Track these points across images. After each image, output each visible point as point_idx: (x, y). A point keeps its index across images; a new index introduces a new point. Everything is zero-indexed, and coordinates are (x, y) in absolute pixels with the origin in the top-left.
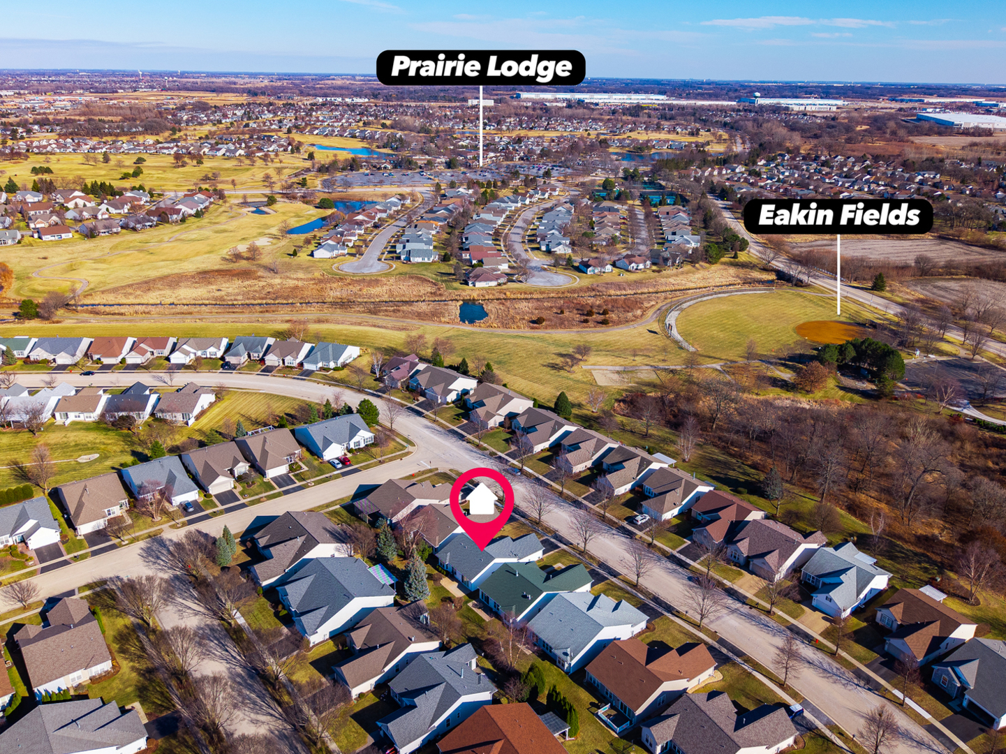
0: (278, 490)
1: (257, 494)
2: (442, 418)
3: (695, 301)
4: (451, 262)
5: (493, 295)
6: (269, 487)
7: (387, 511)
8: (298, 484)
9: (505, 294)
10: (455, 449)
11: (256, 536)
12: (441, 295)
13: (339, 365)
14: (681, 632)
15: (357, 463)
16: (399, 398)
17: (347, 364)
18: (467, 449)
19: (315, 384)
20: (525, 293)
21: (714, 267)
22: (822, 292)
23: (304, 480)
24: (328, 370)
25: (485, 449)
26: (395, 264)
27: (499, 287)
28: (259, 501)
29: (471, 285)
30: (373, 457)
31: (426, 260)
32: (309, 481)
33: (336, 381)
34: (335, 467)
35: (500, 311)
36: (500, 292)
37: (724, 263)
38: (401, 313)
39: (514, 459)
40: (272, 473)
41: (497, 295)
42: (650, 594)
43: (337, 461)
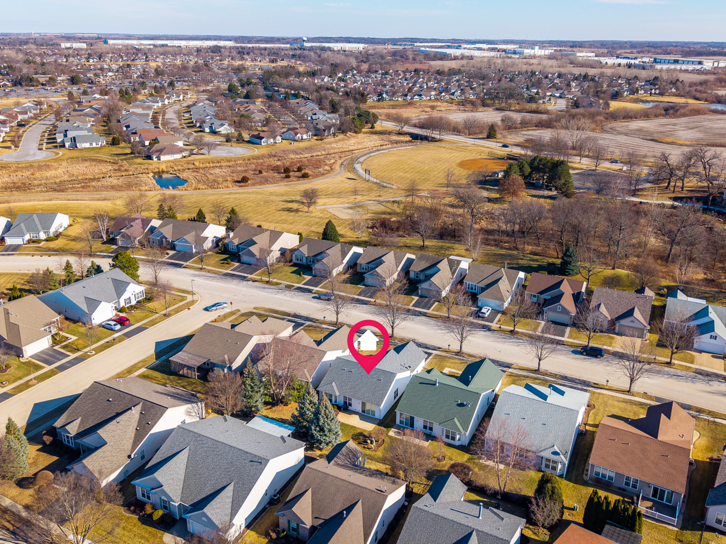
0: (47, 368)
1: (20, 378)
2: (208, 265)
3: (366, 157)
4: (121, 145)
5: (182, 166)
6: (32, 366)
7: (221, 358)
8: (73, 356)
9: (194, 164)
10: (245, 289)
11: (58, 424)
12: (126, 170)
13: (51, 235)
14: (619, 401)
15: (138, 321)
16: (143, 255)
17: (60, 233)
18: (257, 287)
19: (30, 257)
20: (213, 163)
21: (360, 135)
22: (454, 143)
23: (78, 350)
24: (38, 241)
25: (277, 284)
26: (61, 152)
27: (184, 159)
28: (27, 386)
29: (155, 159)
30: (153, 312)
31: (94, 145)
32: (86, 350)
33: (55, 251)
34: (112, 330)
35: (197, 177)
36: (188, 163)
37: (366, 133)
38: (91, 188)
39: (316, 286)
40: (31, 350)
41: (186, 166)
42: (556, 375)
43: (113, 323)
